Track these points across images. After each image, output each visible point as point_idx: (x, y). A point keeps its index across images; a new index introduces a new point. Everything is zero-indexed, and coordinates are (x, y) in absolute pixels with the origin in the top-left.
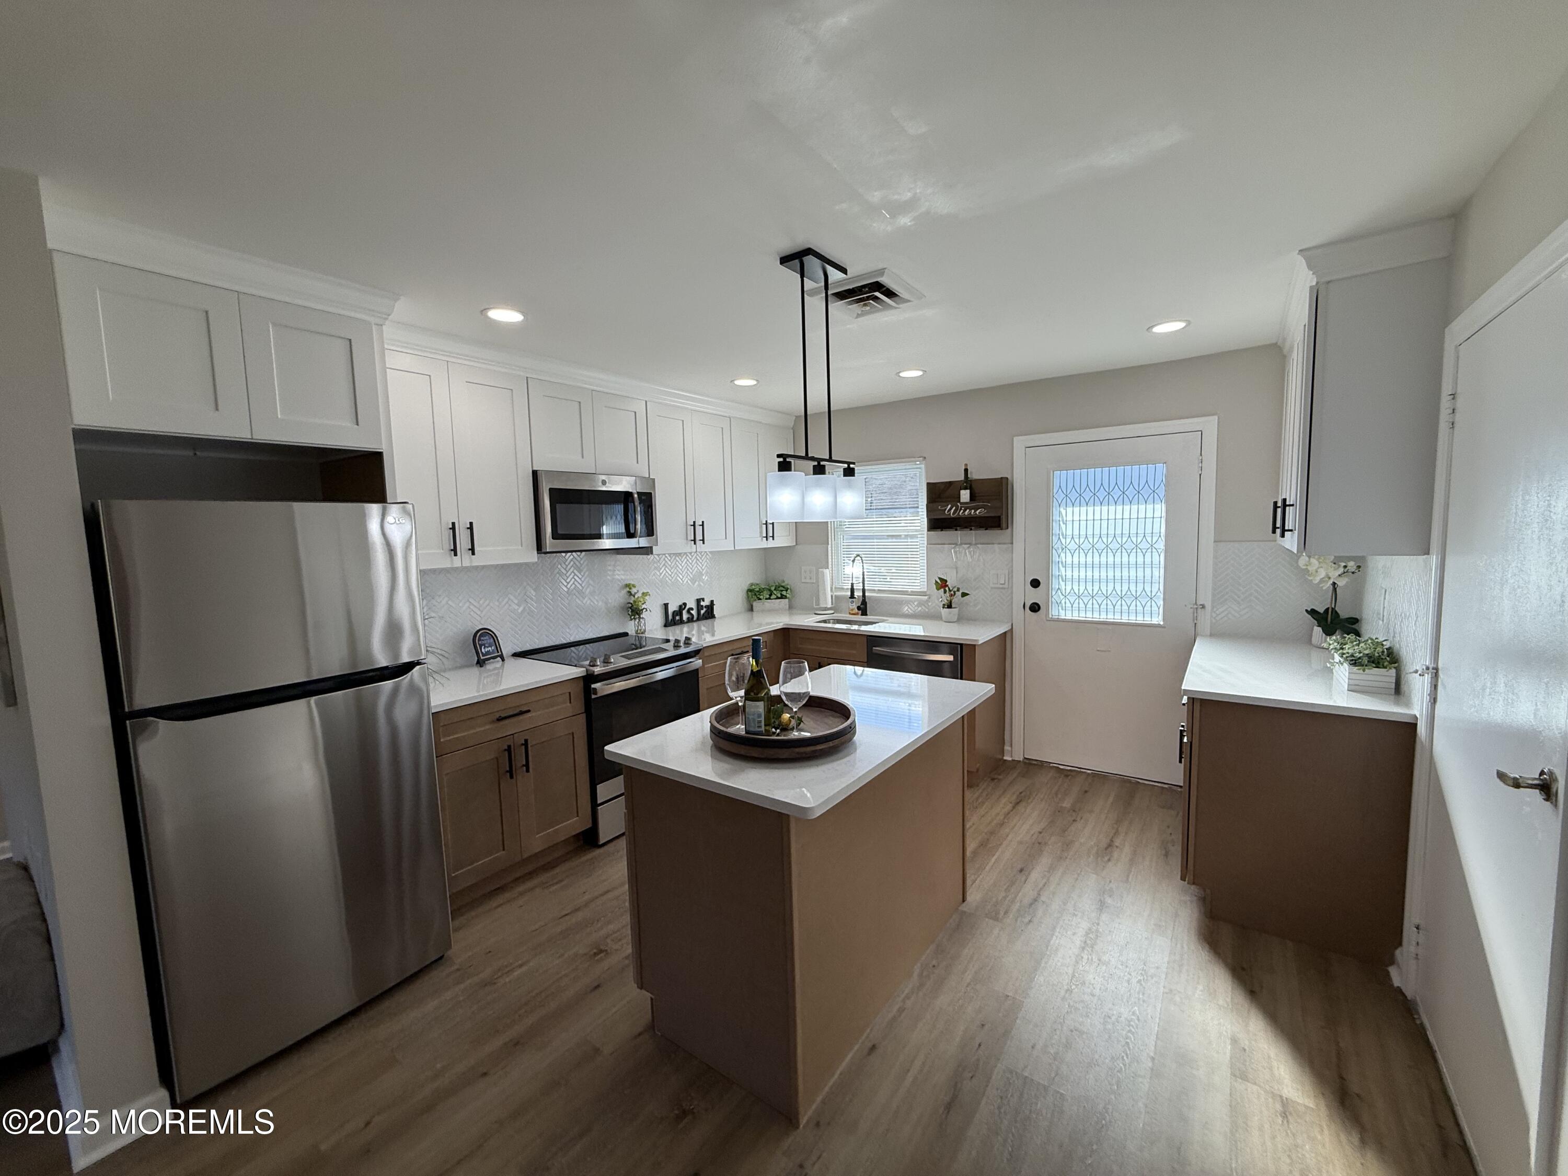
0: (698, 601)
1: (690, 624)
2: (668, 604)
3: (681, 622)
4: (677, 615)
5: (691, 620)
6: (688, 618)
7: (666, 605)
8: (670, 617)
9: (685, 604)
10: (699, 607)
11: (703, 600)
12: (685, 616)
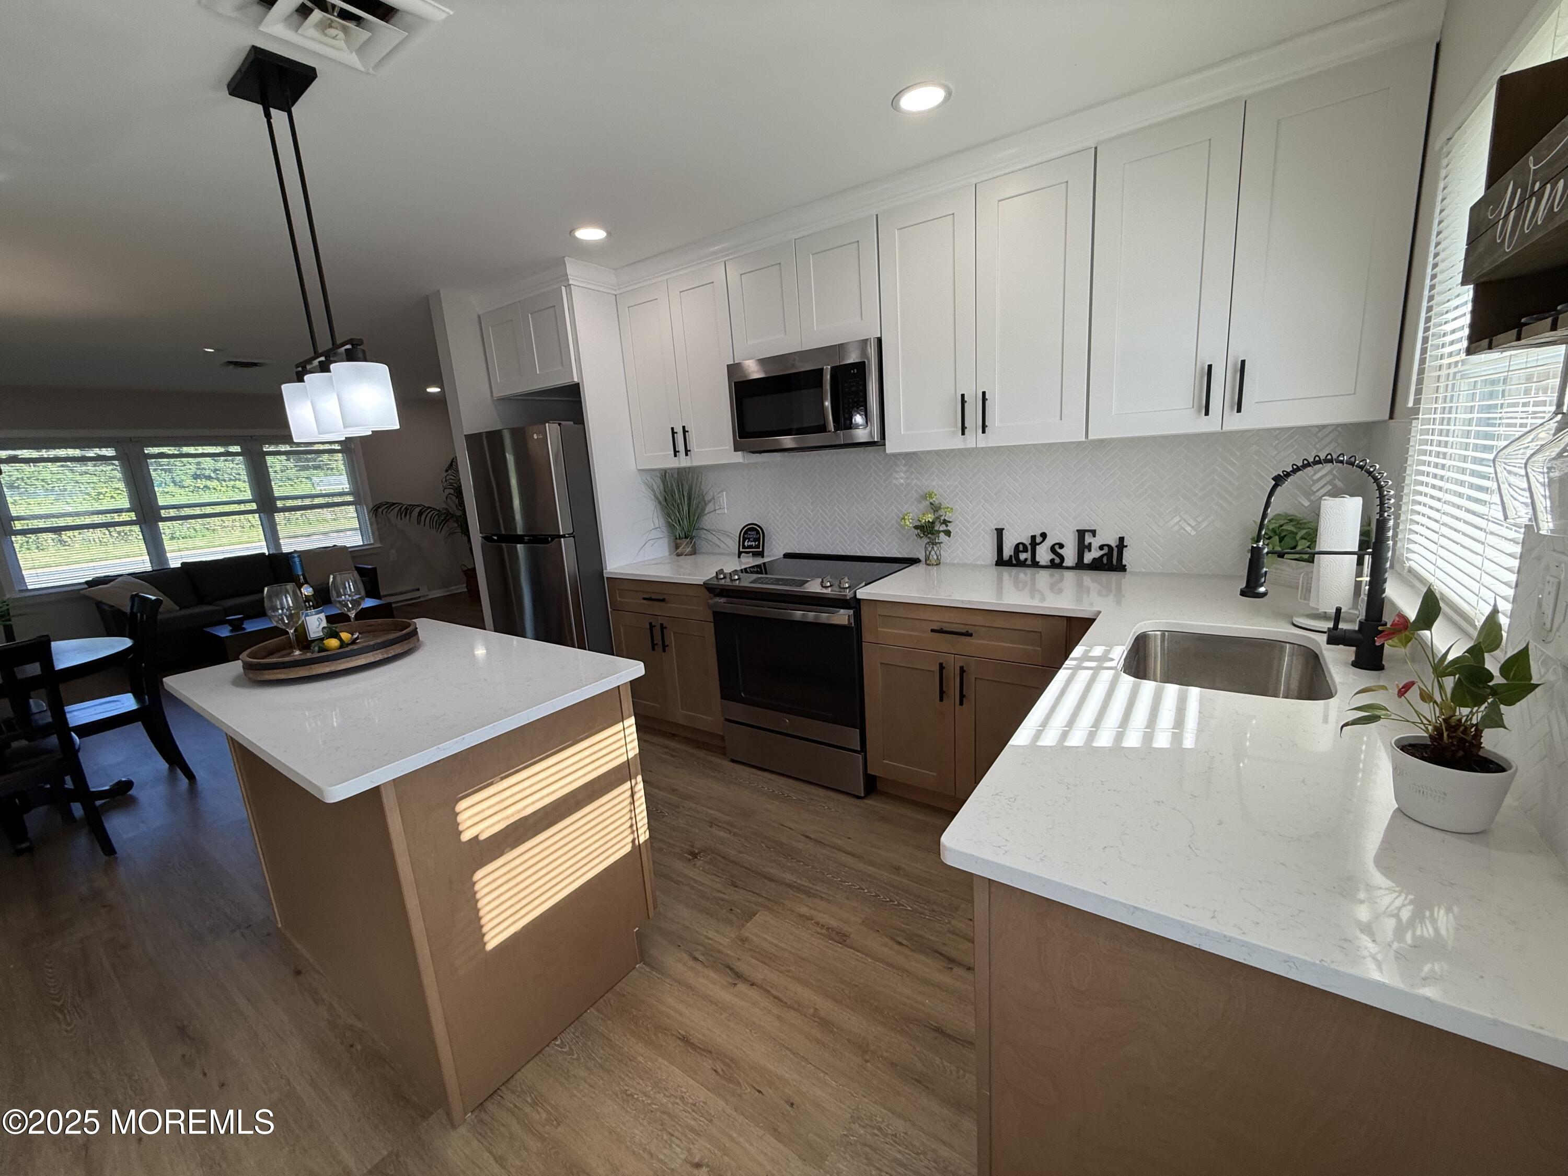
0: (1081, 534)
1: (1057, 573)
2: (1003, 529)
3: (1035, 564)
4: (1025, 550)
5: (1057, 564)
6: (1052, 561)
7: (1000, 532)
8: (1008, 552)
9: (1044, 536)
10: (1083, 547)
11: (1094, 533)
12: (1043, 554)
